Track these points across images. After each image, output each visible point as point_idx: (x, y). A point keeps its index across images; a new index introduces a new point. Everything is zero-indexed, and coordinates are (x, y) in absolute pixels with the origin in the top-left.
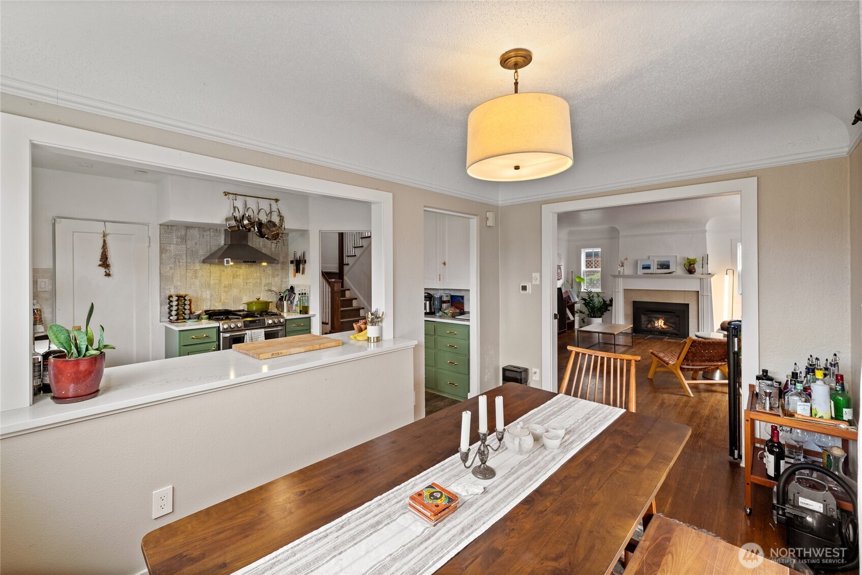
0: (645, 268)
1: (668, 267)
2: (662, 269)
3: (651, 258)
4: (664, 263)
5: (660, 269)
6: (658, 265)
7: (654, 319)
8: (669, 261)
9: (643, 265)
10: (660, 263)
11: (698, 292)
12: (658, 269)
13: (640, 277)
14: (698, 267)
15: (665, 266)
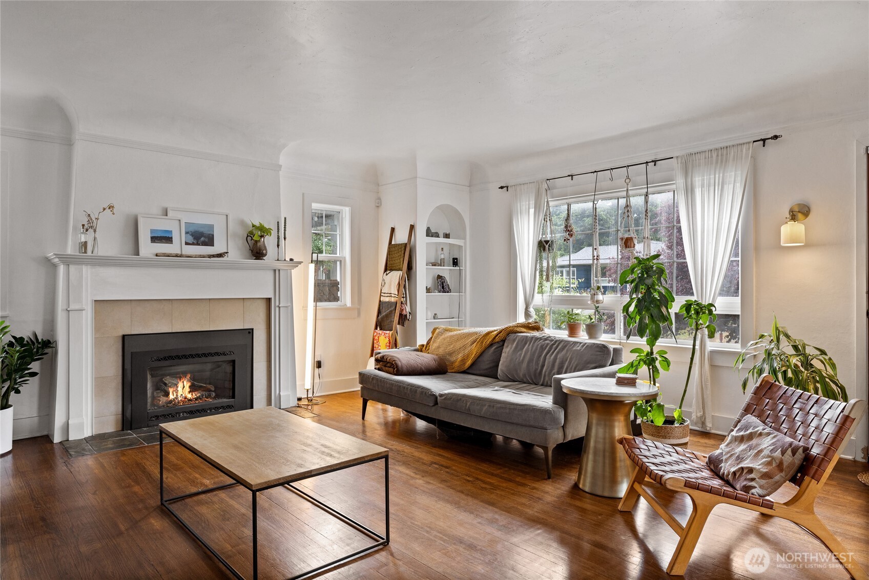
0: (156, 239)
1: (209, 241)
2: (198, 244)
3: (170, 213)
4: (201, 230)
5: (193, 244)
6: (187, 233)
7: (168, 380)
8: (212, 227)
9: (152, 231)
10: (192, 229)
11: (269, 300)
12: (187, 244)
13: (147, 264)
14: (269, 242)
15: (202, 237)
